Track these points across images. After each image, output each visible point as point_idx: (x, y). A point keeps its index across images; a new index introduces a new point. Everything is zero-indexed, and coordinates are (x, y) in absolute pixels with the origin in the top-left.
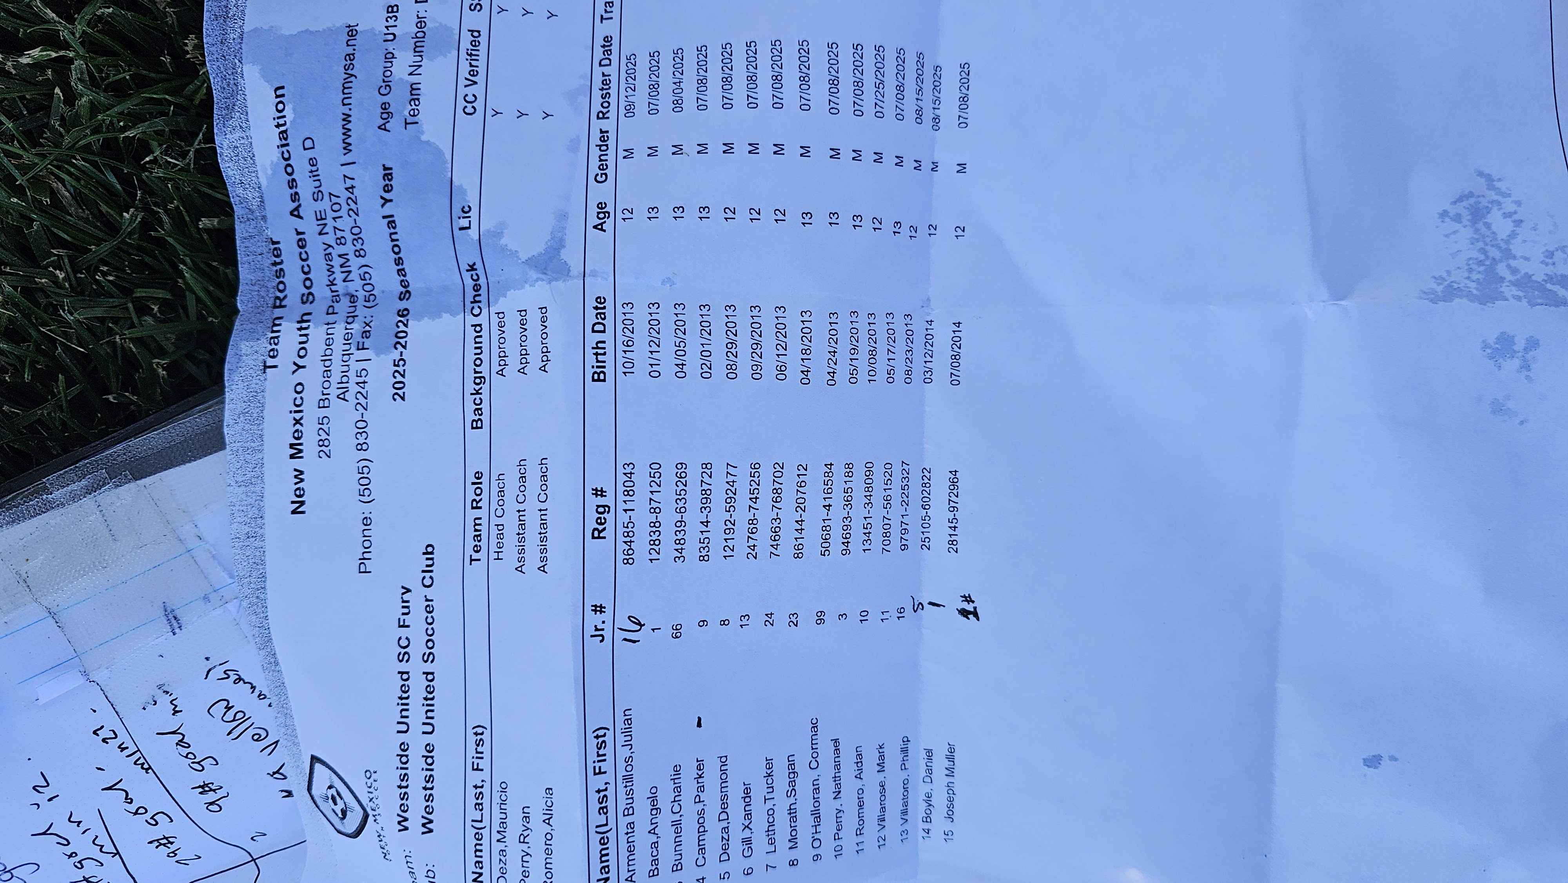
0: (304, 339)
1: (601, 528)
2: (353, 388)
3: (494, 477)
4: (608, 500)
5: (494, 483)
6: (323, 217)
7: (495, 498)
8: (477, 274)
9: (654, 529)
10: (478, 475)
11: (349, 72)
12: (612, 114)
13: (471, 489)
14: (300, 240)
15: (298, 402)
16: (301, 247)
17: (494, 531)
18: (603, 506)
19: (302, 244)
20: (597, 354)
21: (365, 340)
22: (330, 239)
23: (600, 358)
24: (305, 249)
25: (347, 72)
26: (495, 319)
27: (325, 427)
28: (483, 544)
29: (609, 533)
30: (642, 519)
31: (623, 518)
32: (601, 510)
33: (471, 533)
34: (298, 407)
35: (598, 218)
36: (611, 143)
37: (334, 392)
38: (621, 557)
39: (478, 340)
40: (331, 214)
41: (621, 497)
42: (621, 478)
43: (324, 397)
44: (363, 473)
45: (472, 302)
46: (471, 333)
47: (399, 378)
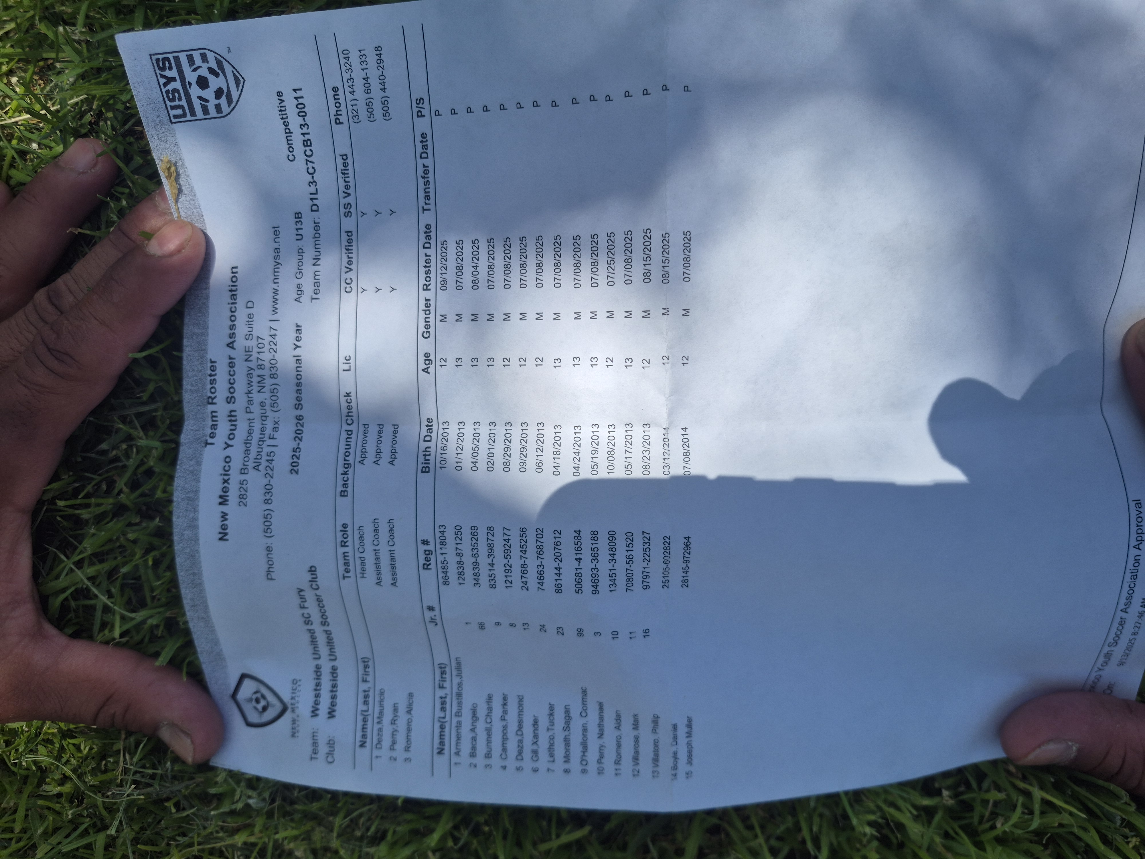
0: (233, 428)
1: (428, 563)
2: (264, 464)
3: (356, 527)
4: (431, 547)
5: (356, 533)
6: (250, 350)
7: (357, 542)
8: (351, 399)
9: (460, 565)
10: (345, 526)
11: (277, 261)
12: (432, 287)
13: (339, 534)
14: (231, 362)
15: (227, 468)
16: (231, 367)
17: (358, 562)
18: (429, 551)
19: (231, 365)
20: (425, 455)
21: (275, 433)
22: (253, 365)
23: (427, 458)
24: (234, 369)
25: (276, 261)
26: (362, 429)
27: (244, 487)
28: (351, 567)
29: (433, 566)
30: (452, 560)
31: (440, 558)
32: (427, 553)
33: (341, 562)
34: (226, 472)
35: (426, 364)
36: (432, 308)
37: (251, 464)
38: (441, 581)
39: (348, 440)
40: (256, 350)
41: (438, 546)
42: (438, 535)
43: (244, 467)
44: (267, 518)
45: (346, 416)
46: (344, 435)
47: (295, 460)
